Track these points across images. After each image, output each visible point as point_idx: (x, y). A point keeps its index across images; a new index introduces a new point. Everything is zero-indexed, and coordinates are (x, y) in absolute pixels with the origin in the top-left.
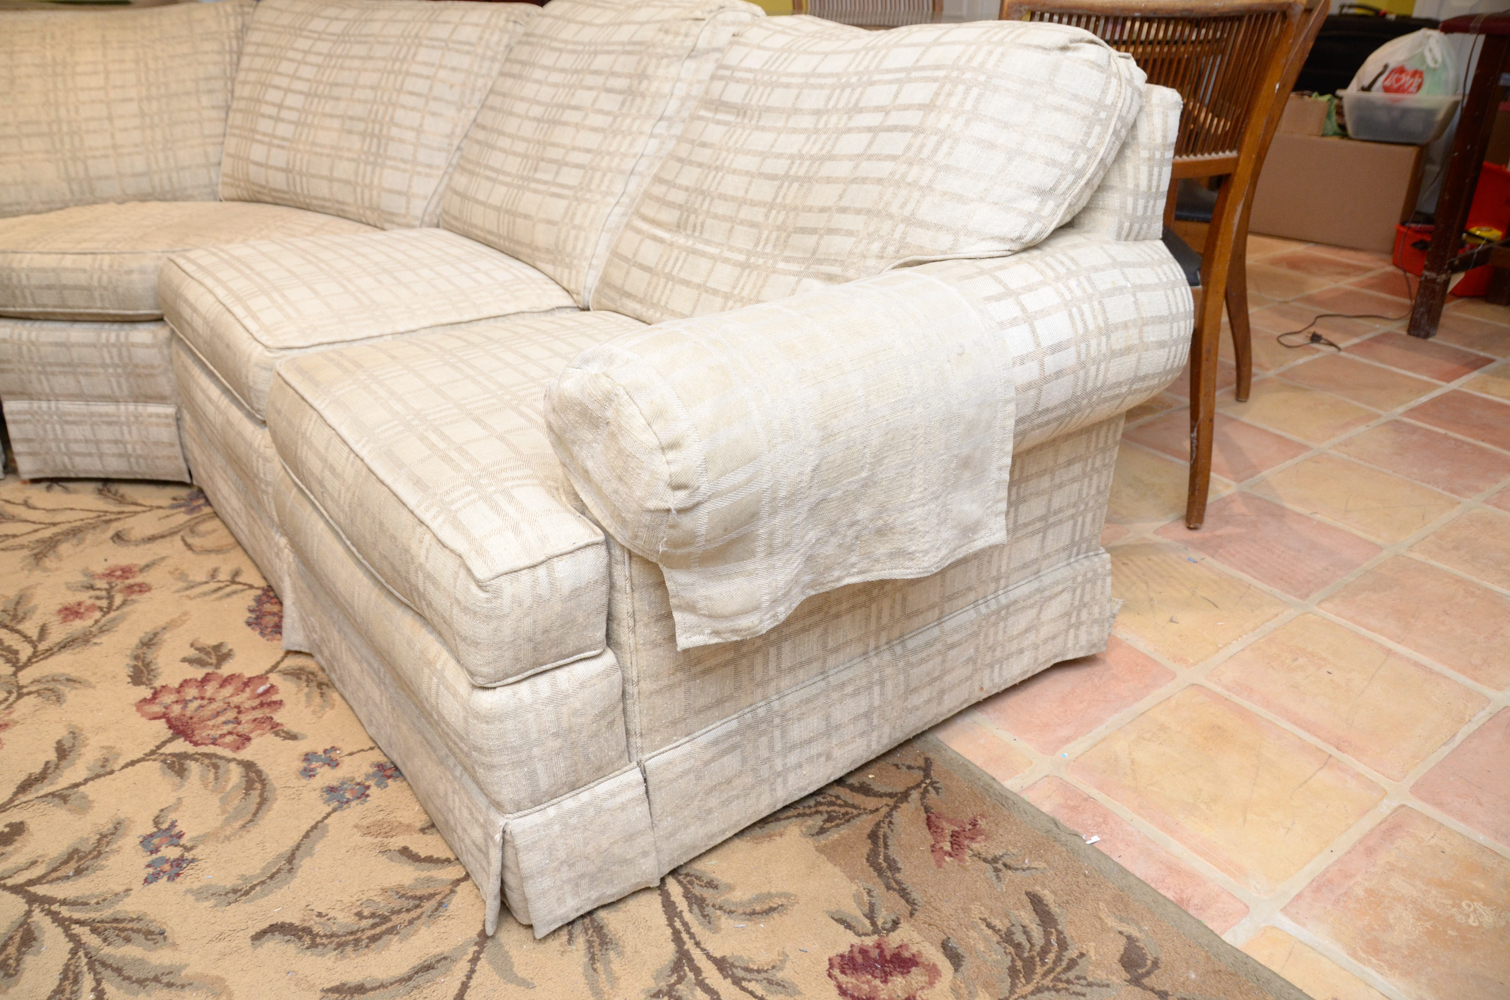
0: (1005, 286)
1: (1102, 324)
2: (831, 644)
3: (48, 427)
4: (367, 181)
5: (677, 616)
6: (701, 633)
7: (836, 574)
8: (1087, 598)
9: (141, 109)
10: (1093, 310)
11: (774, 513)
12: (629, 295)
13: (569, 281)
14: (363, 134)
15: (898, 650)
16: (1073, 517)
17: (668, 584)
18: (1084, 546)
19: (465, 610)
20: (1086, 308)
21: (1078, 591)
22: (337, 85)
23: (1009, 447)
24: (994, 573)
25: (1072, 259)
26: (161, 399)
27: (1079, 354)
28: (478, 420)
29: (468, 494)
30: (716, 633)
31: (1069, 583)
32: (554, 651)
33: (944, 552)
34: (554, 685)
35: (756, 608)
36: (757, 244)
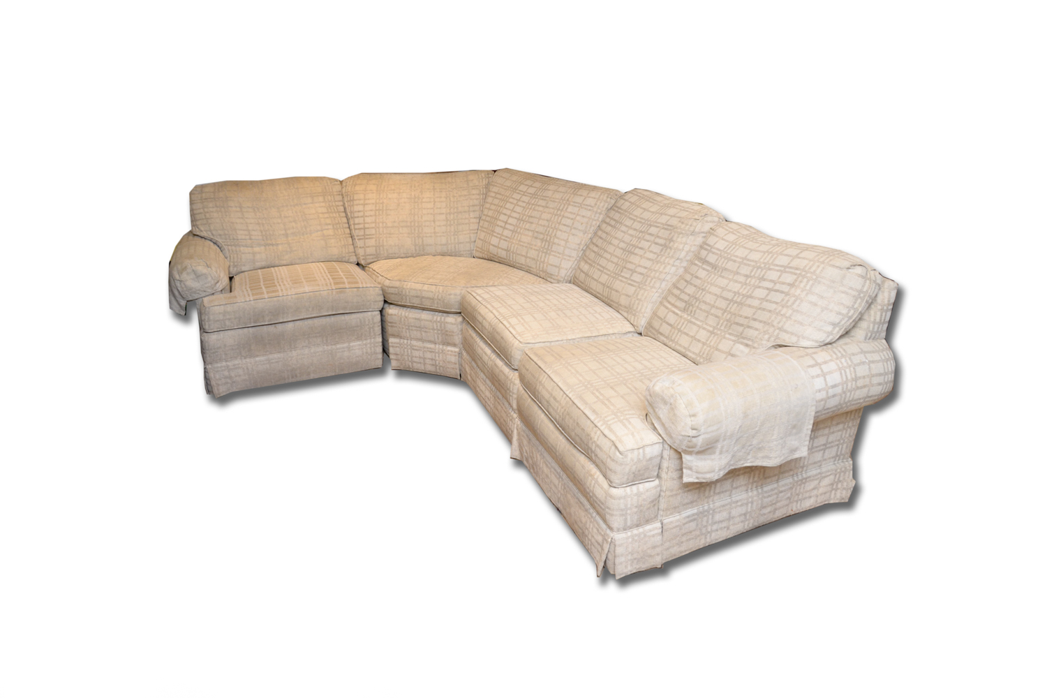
0: (816, 361)
1: (854, 377)
2: (734, 486)
3: (406, 350)
4: (542, 260)
5: (684, 471)
6: (692, 477)
7: (742, 462)
8: (841, 479)
9: (447, 218)
10: (850, 371)
11: (724, 440)
12: (661, 334)
13: (634, 321)
14: (542, 240)
15: (760, 490)
16: (837, 445)
17: (683, 459)
18: (842, 457)
19: (613, 460)
20: (848, 370)
21: (838, 476)
22: (532, 217)
23: (812, 422)
24: (802, 465)
25: (844, 350)
26: (455, 345)
27: (843, 388)
28: (612, 388)
29: (614, 419)
30: (697, 478)
31: (834, 472)
32: (640, 478)
33: (782, 458)
34: (638, 489)
35: (714, 471)
36: (718, 325)
